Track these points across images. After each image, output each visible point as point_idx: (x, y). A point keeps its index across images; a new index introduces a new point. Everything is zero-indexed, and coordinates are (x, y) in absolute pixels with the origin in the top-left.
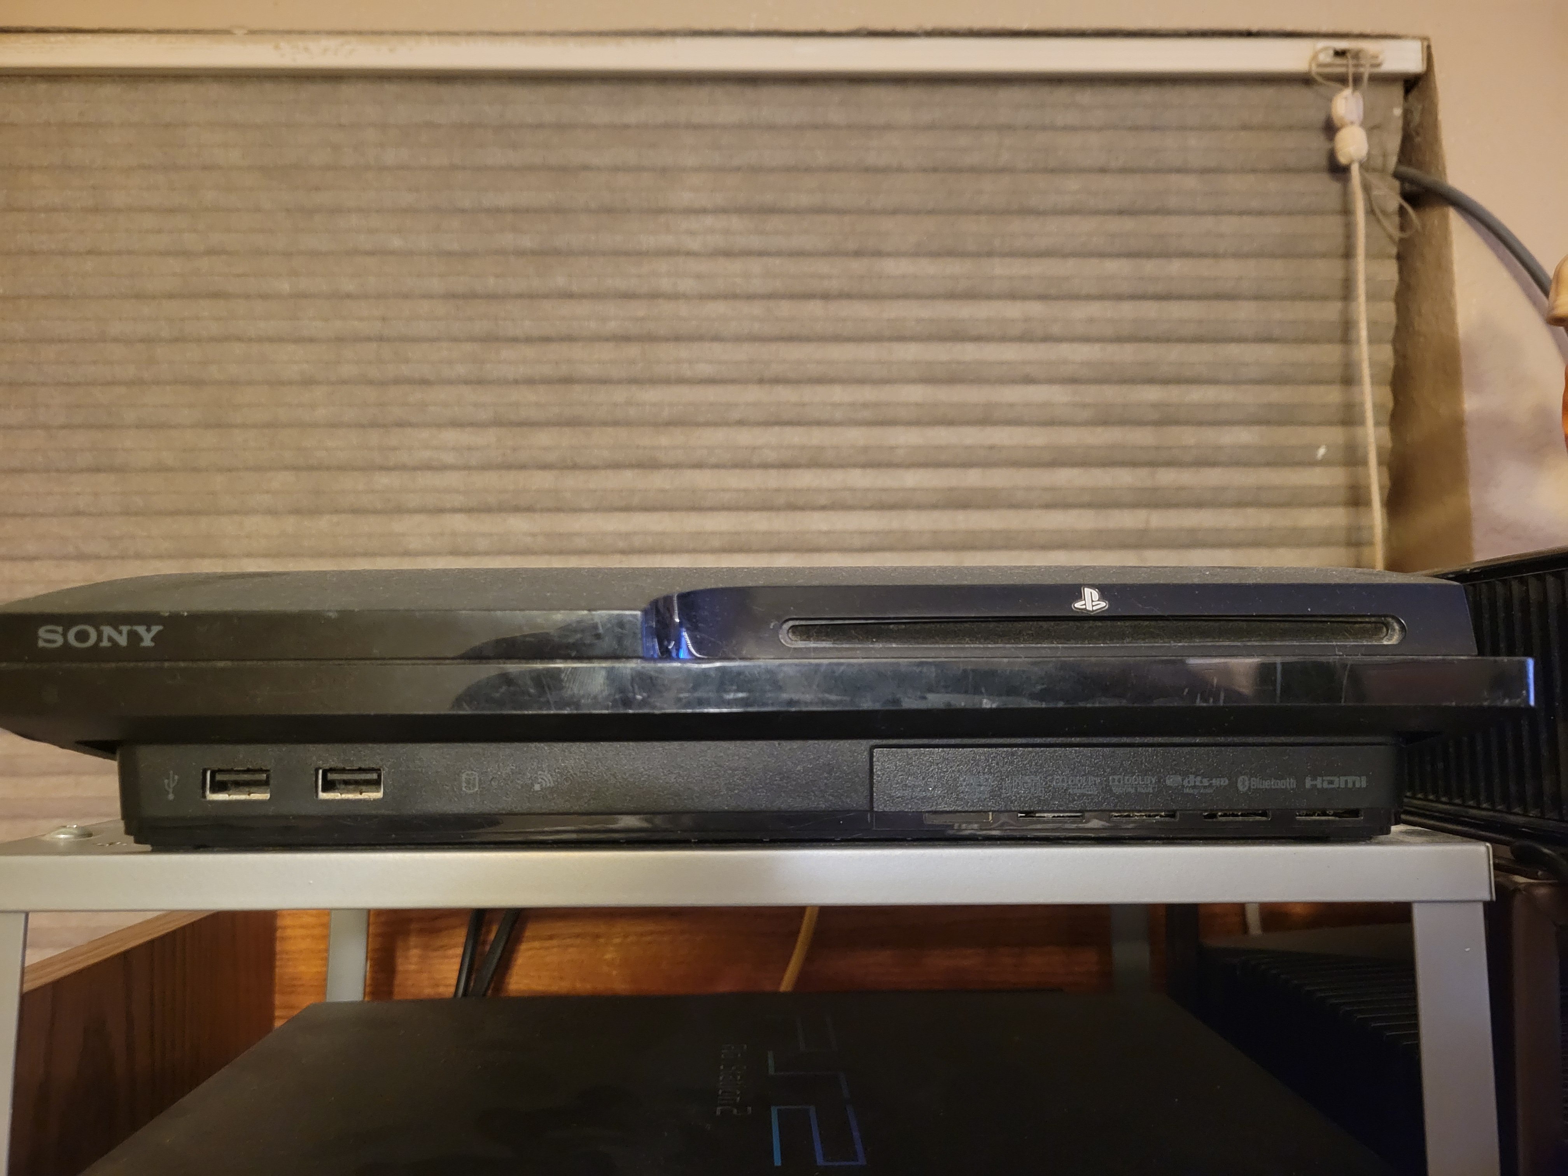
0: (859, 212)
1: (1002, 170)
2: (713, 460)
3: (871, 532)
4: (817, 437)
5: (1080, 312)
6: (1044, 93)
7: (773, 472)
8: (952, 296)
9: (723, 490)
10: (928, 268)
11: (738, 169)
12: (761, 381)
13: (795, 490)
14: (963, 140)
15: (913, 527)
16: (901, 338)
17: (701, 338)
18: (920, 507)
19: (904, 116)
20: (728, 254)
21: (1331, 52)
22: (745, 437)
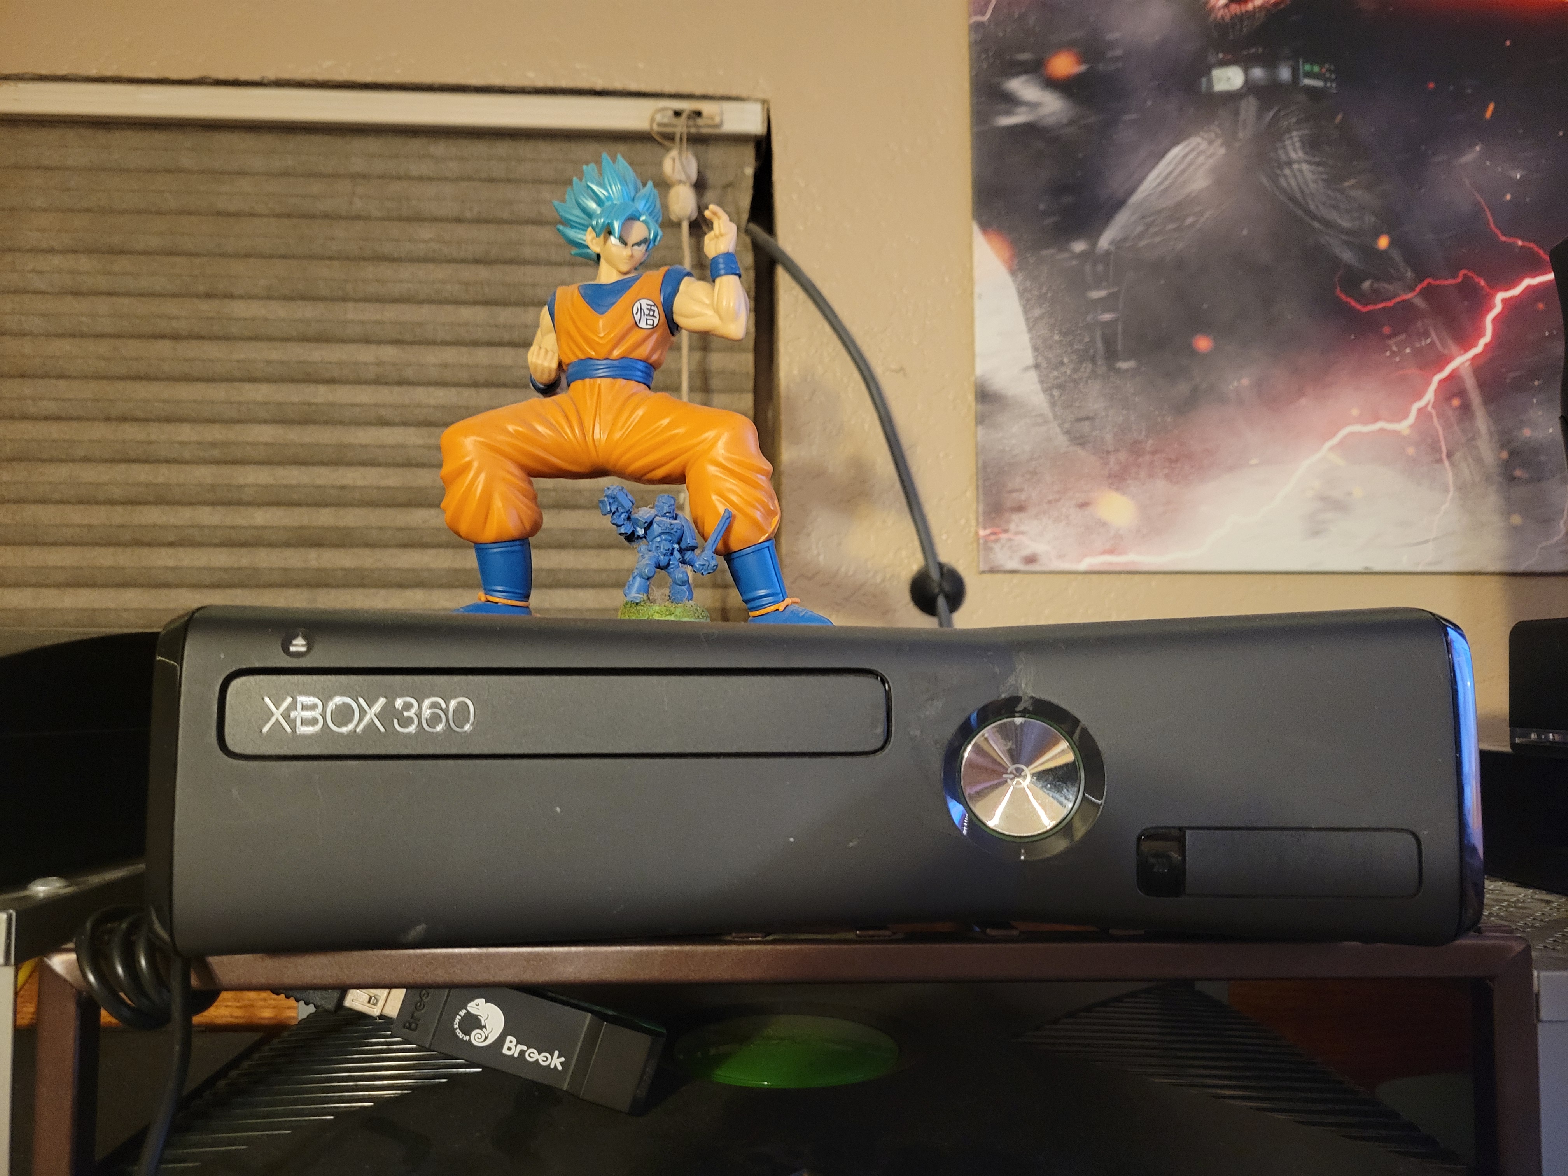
0: (210, 254)
1: (357, 217)
2: (57, 496)
3: (220, 569)
4: (163, 475)
5: (433, 357)
6: (397, 144)
7: (119, 509)
8: (305, 339)
9: (67, 526)
10: (279, 311)
11: (88, 210)
12: (108, 419)
13: (141, 526)
14: (316, 188)
15: (264, 565)
16: (252, 380)
17: (46, 376)
18: (271, 545)
19: (257, 163)
20: (77, 293)
21: (671, 113)
22: (89, 474)
